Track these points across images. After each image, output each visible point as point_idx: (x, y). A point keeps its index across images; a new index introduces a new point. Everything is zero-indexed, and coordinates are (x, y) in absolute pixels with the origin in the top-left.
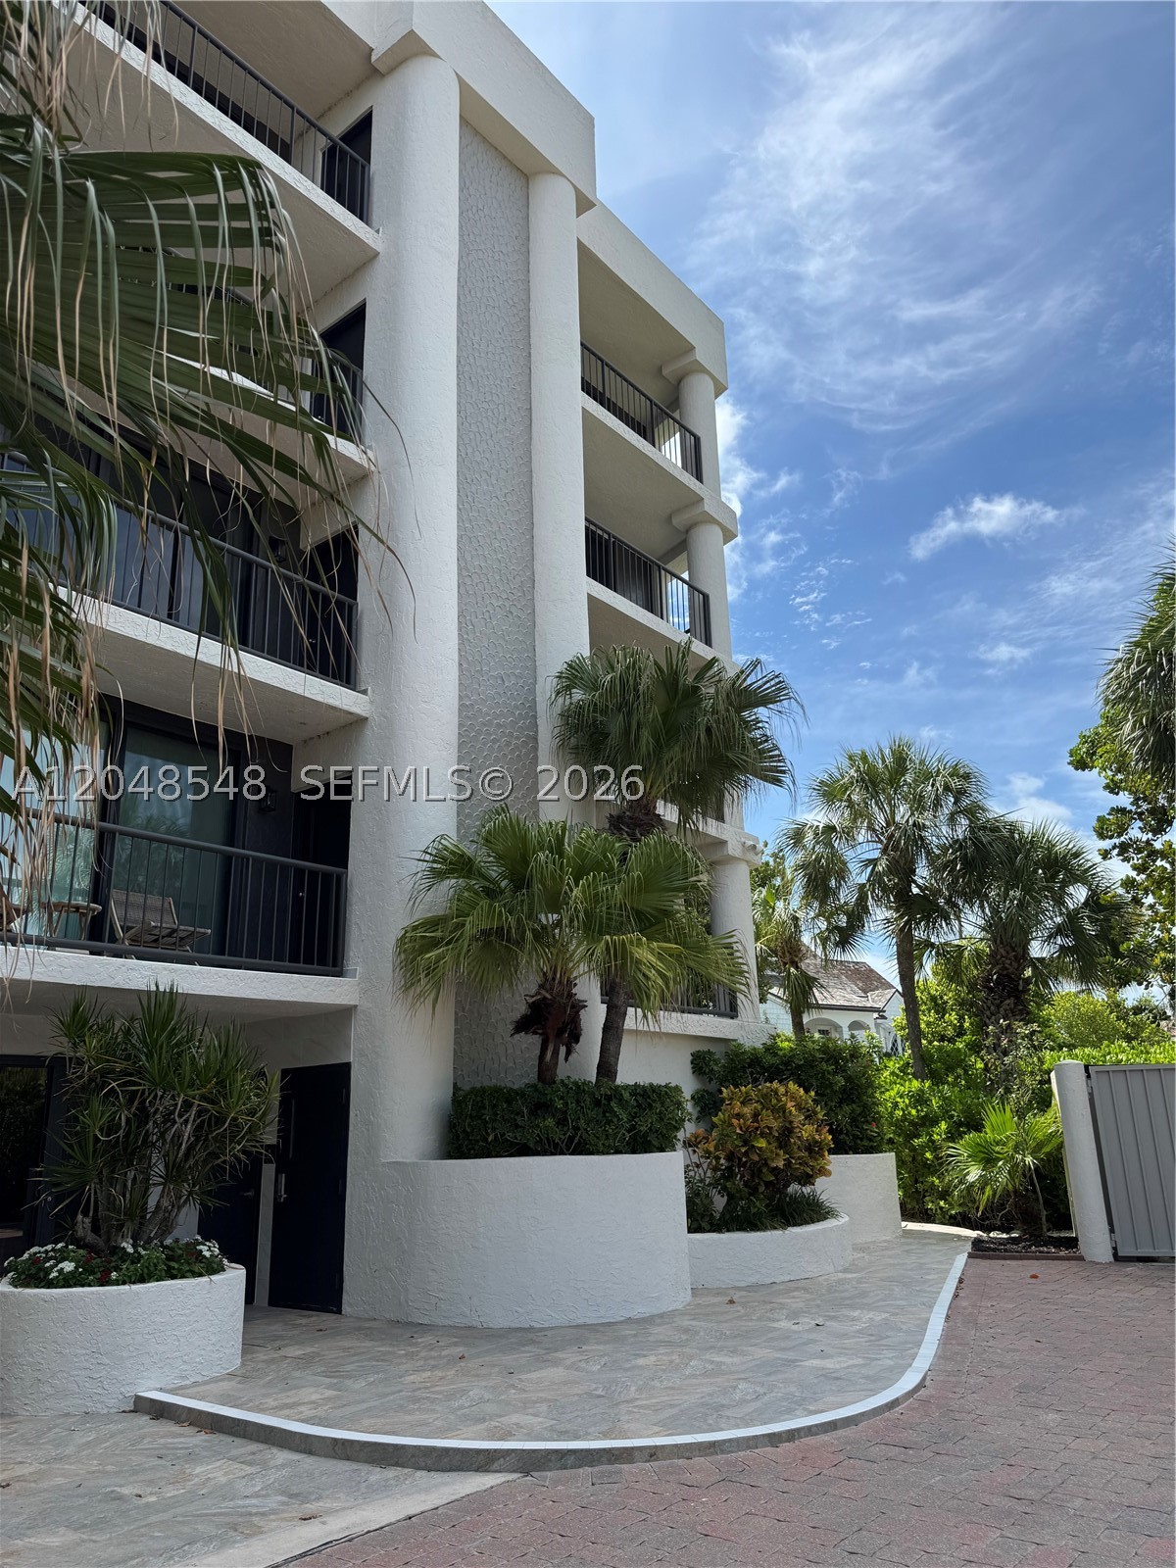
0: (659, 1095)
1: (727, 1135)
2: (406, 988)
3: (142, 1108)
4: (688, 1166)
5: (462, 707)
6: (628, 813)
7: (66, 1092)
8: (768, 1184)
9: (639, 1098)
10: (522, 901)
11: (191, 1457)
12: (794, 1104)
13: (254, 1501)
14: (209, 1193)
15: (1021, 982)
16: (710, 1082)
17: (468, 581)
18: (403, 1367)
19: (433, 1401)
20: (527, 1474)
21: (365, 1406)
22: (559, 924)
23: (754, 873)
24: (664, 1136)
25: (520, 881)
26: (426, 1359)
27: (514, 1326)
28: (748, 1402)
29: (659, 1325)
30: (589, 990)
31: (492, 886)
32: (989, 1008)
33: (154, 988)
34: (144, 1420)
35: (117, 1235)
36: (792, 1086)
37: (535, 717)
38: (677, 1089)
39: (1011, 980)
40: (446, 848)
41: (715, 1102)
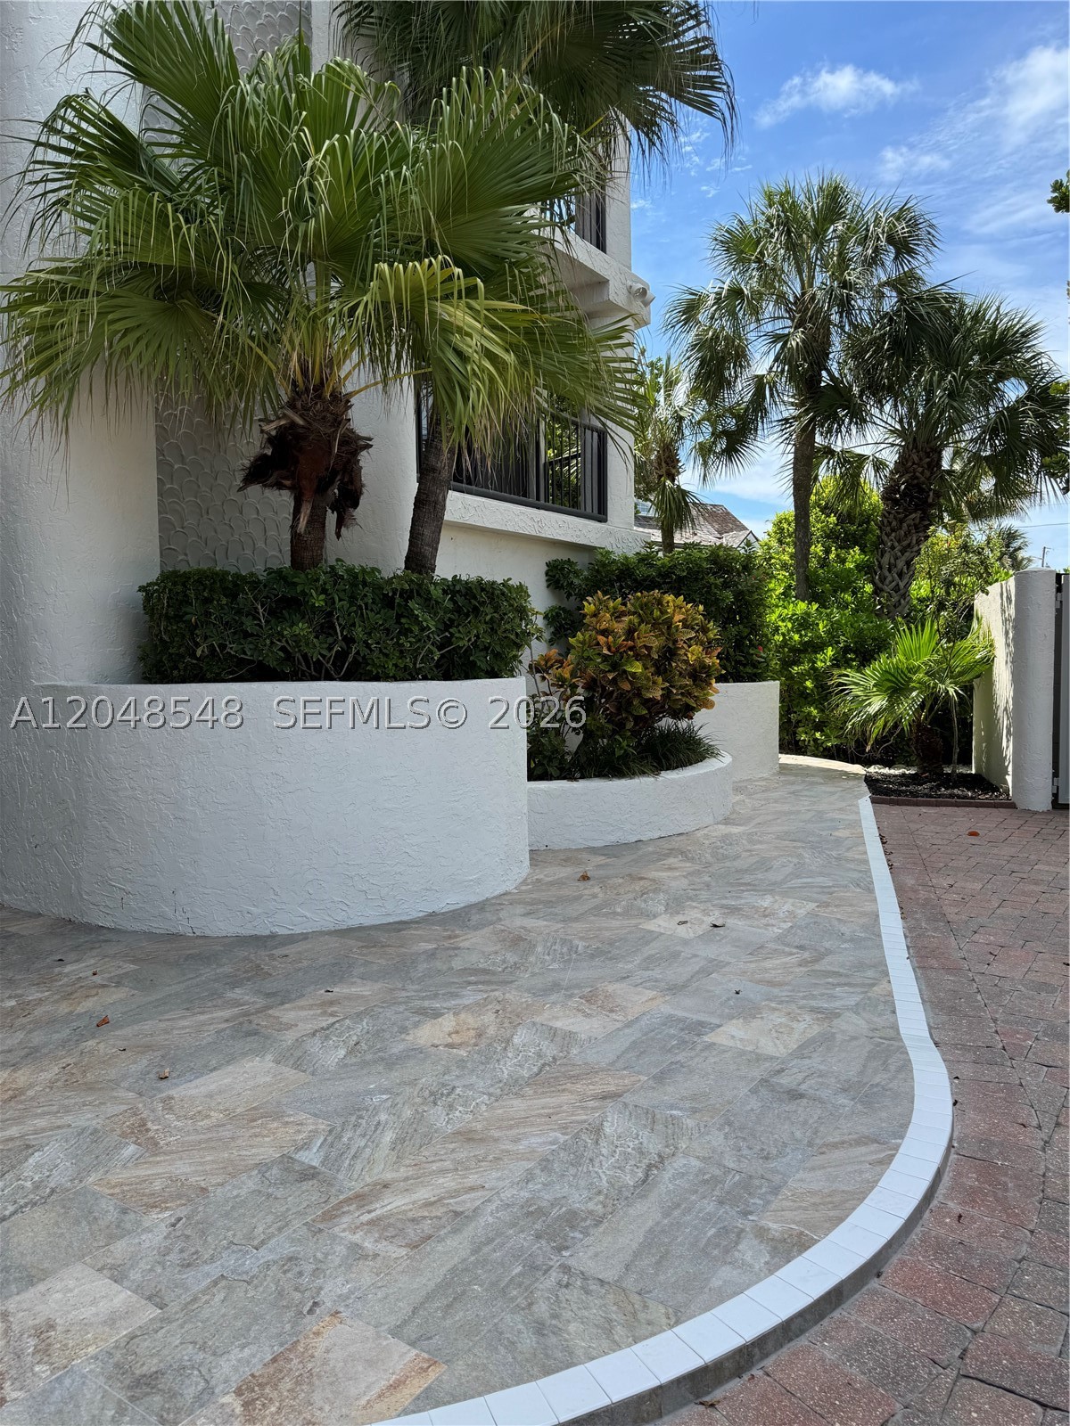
0: (492, 596)
1: (589, 659)
8: (638, 719)
9: (458, 598)
12: (681, 617)
15: (931, 494)
16: (568, 598)
24: (497, 655)
32: (890, 523)
38: (521, 589)
39: (921, 491)
41: (573, 622)
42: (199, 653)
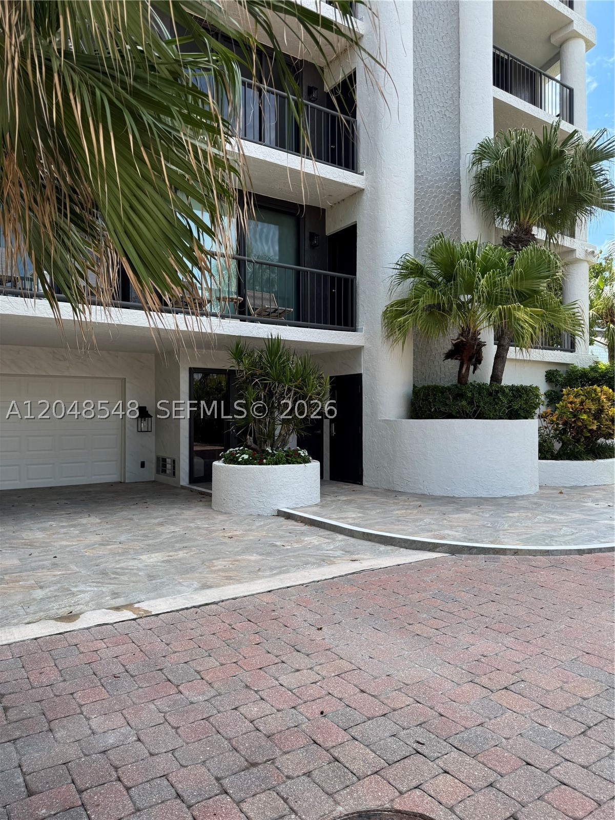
0: (526, 391)
1: (564, 413)
2: (388, 337)
3: (270, 391)
4: (540, 427)
5: (417, 177)
6: (514, 235)
7: (237, 383)
8: (586, 438)
9: (514, 392)
10: (451, 289)
11: (303, 533)
12: (605, 397)
13: (331, 552)
14: (302, 429)
16: (556, 386)
17: (419, 98)
18: (392, 508)
19: (408, 522)
20: (453, 555)
21: (376, 521)
22: (471, 301)
23: (592, 270)
24: (527, 411)
25: (450, 276)
26: (403, 505)
27: (445, 495)
28: (567, 535)
29: (521, 500)
30: (487, 336)
31: (433, 281)
33: (270, 337)
34: (282, 519)
35: (264, 445)
36: (605, 388)
37: (459, 180)
38: (537, 388)
40: (408, 261)
41: (558, 397)
42: (432, 410)
